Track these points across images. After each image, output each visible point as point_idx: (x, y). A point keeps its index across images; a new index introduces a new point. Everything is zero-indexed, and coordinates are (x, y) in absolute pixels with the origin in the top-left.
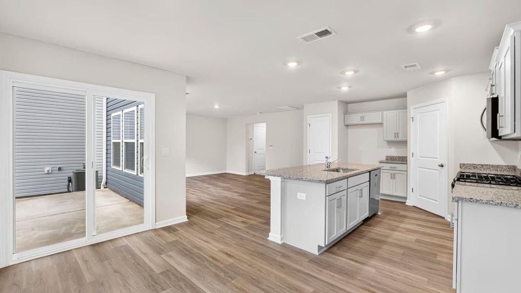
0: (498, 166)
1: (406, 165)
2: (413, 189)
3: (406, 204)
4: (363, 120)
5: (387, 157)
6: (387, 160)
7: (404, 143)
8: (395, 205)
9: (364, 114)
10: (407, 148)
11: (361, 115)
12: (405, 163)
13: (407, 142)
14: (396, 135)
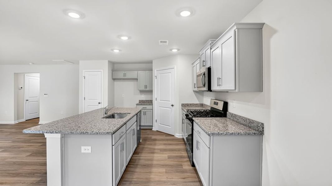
0: (197, 104)
1: (152, 106)
2: (156, 120)
3: (153, 130)
4: (125, 76)
5: (140, 101)
6: (140, 102)
7: (151, 92)
8: (147, 132)
9: (126, 72)
10: (152, 95)
11: (124, 72)
12: (151, 104)
13: (152, 91)
14: (146, 87)
